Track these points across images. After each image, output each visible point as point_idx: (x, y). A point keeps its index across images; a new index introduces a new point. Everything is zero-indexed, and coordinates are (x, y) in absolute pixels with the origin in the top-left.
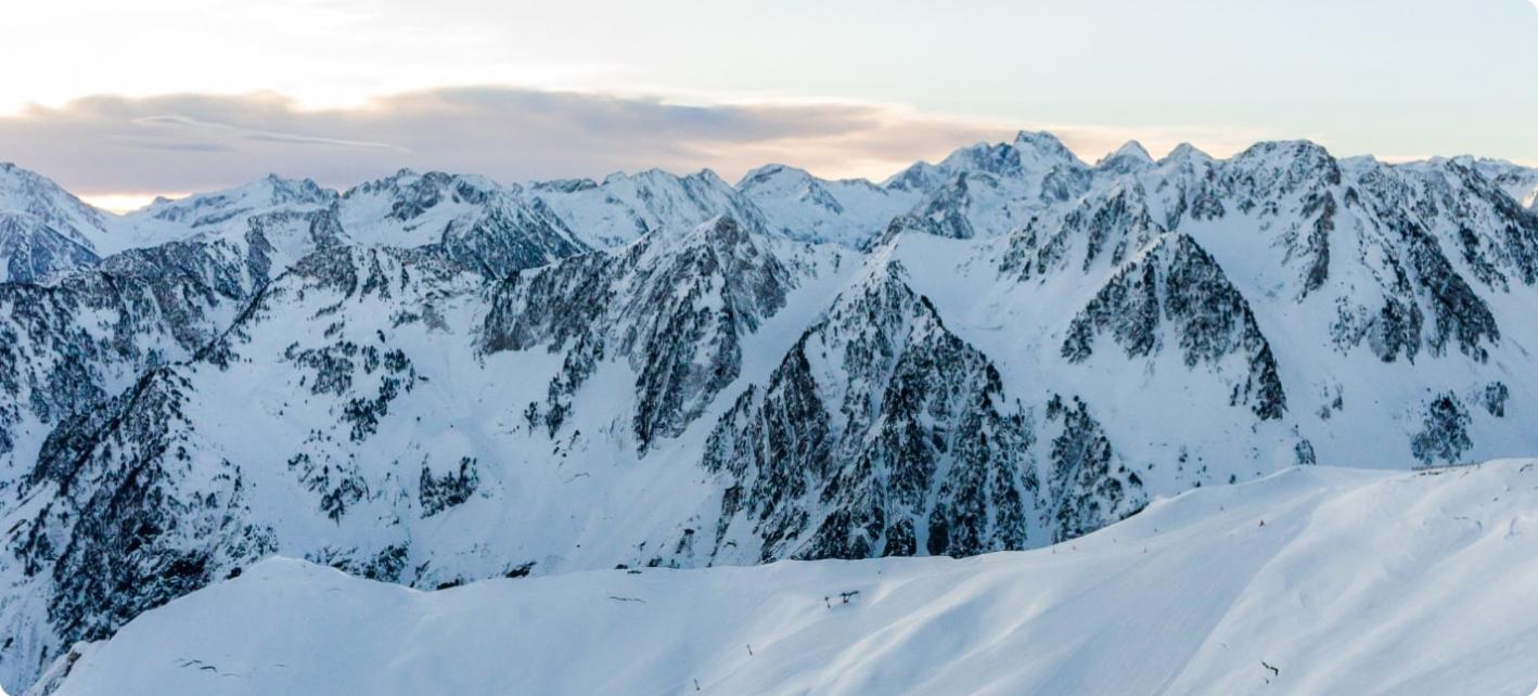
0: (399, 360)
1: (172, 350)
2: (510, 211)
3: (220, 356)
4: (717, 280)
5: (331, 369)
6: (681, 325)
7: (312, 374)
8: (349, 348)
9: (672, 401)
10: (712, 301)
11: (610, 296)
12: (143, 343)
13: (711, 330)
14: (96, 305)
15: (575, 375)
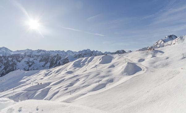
0: (33, 62)
1: (16, 61)
2: (47, 53)
3: (20, 61)
4: (56, 58)
5: (28, 63)
6: (53, 60)
7: (26, 63)
8: (30, 61)
9: (52, 65)
10: (56, 59)
11: (49, 58)
12: (14, 61)
13: (55, 61)
14: (10, 58)
15: (46, 63)
